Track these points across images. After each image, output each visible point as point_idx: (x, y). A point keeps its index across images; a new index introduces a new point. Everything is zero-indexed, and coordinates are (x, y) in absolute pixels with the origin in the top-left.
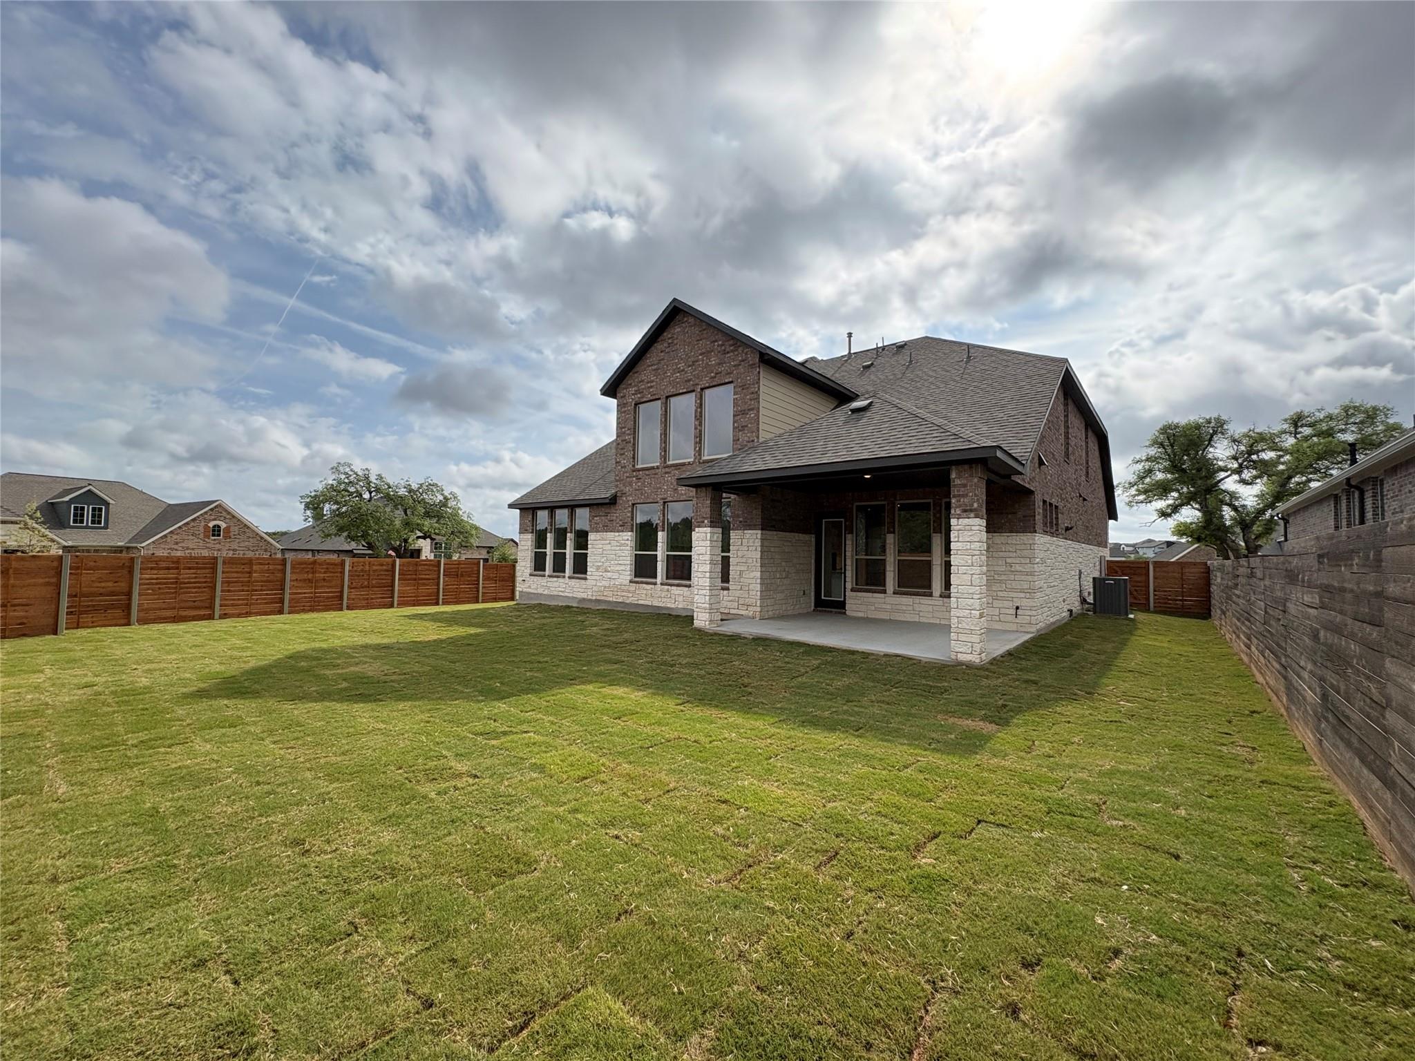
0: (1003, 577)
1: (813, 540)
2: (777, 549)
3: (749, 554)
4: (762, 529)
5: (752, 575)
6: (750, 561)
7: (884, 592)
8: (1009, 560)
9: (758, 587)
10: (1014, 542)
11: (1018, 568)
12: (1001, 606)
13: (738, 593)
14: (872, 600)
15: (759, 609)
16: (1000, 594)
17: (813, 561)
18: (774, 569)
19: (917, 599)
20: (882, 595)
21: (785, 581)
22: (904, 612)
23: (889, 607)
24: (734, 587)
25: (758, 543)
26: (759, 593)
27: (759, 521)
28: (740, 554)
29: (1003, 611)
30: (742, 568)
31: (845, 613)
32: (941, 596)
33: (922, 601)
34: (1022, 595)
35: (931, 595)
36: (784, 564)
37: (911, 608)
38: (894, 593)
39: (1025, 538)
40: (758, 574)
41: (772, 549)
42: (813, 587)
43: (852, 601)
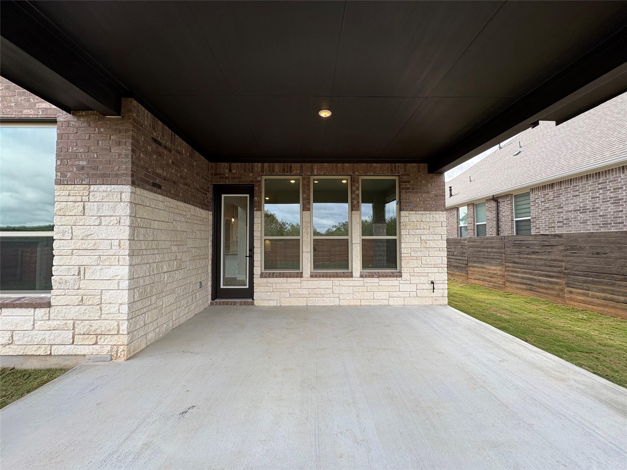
0: (419, 254)
1: (211, 218)
2: (164, 226)
3: (103, 232)
4: (133, 184)
5: (109, 272)
6: (105, 245)
7: (300, 275)
8: (423, 237)
9: (124, 296)
10: (428, 220)
11: (432, 244)
12: (418, 281)
13: (73, 312)
14: (286, 286)
15: (125, 339)
16: (417, 270)
17: (210, 244)
18: (158, 258)
19: (337, 281)
20: (298, 280)
21: (178, 275)
22: (323, 296)
23: (305, 292)
24: (63, 300)
25: (124, 210)
26: (125, 309)
27: (126, 166)
28: (78, 231)
29: (420, 286)
30: (85, 260)
31: (252, 304)
32: (362, 276)
33: (342, 283)
34: (436, 270)
35: (351, 275)
36: (174, 249)
37: (330, 291)
38: (312, 276)
39: (437, 216)
40: (125, 271)
41: (155, 225)
42: (210, 275)
43: (262, 289)
